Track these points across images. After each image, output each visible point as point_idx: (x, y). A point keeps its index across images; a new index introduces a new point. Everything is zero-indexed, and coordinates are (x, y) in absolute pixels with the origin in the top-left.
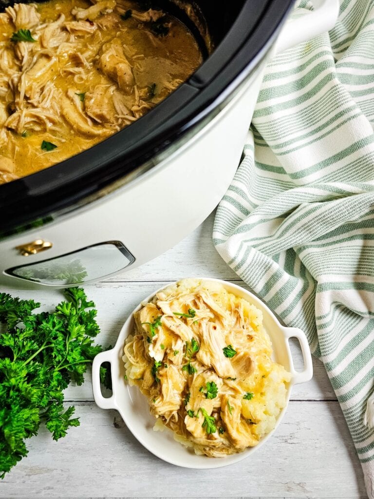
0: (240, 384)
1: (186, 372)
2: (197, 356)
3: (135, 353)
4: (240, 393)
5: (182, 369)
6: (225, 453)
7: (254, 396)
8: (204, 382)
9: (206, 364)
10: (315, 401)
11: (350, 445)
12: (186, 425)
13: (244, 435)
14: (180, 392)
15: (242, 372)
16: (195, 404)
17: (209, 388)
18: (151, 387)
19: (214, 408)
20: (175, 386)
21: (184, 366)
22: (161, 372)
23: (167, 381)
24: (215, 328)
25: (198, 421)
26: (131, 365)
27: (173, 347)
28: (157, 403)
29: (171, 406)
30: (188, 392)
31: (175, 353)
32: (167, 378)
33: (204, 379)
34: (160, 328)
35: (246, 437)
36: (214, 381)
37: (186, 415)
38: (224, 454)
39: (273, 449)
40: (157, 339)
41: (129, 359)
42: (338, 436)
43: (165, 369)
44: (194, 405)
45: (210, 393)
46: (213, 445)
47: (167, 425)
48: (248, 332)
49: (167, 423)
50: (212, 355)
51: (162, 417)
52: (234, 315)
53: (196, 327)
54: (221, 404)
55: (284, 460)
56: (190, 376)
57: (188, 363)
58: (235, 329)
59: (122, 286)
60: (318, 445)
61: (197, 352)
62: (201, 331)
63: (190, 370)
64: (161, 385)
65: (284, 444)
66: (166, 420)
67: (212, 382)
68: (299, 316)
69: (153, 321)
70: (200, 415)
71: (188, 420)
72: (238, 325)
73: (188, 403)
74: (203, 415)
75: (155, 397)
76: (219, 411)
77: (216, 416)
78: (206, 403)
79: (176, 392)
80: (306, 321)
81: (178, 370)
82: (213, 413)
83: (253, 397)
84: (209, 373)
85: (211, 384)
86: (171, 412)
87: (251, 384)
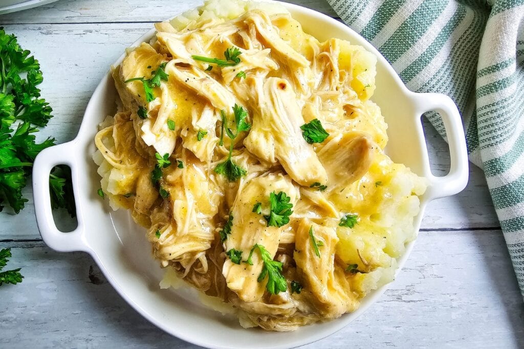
0: (333, 197)
1: (221, 177)
2: (247, 142)
3: (116, 145)
4: (333, 216)
5: (215, 173)
6: (296, 323)
7: (359, 220)
8: (262, 195)
9: (267, 158)
10: (452, 230)
11: (512, 302)
12: (225, 279)
13: (339, 293)
14: (211, 217)
15: (341, 174)
16: (245, 237)
17: (275, 204)
18: (152, 208)
19: (281, 245)
20: (200, 205)
21: (218, 166)
22: (170, 178)
23: (184, 194)
24: (283, 86)
25: (249, 270)
26: (110, 167)
27: (194, 123)
28: (164, 238)
29: (192, 243)
30: (227, 216)
31: (200, 135)
32: (183, 190)
33: (262, 189)
34: (163, 85)
35: (343, 297)
36: (284, 191)
37: (225, 259)
38: (294, 325)
39: (375, 311)
40: (159, 107)
41: (105, 156)
42: (490, 289)
43: (179, 172)
44: (241, 239)
45: (277, 214)
46: (280, 313)
47: (185, 279)
48: (348, 99)
49: (185, 274)
50: (278, 139)
51: (177, 264)
52: (320, 67)
53: (241, 88)
54: (295, 238)
55: (395, 329)
56: (231, 184)
57: (227, 158)
58: (322, 93)
59: (91, 32)
60: (454, 304)
61: (247, 134)
62: (253, 92)
63: (231, 172)
64: (171, 204)
65: (396, 304)
66: (183, 270)
67: (281, 193)
68: (442, 73)
69: (149, 74)
70: (254, 259)
71: (228, 269)
72: (327, 87)
73: (228, 236)
74: (260, 258)
75: (160, 227)
76: (289, 250)
77: (283, 259)
78: (268, 235)
79: (201, 215)
80: (453, 84)
81: (206, 173)
82: (279, 253)
83: (356, 223)
84: (271, 177)
85: (279, 197)
86: (193, 253)
87: (354, 197)
